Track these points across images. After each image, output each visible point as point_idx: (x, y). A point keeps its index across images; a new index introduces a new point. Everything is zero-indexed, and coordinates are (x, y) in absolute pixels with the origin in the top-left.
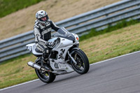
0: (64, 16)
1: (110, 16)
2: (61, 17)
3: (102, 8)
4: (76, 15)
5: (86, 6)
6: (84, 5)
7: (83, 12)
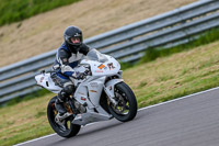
0: (15, 56)
2: (10, 58)
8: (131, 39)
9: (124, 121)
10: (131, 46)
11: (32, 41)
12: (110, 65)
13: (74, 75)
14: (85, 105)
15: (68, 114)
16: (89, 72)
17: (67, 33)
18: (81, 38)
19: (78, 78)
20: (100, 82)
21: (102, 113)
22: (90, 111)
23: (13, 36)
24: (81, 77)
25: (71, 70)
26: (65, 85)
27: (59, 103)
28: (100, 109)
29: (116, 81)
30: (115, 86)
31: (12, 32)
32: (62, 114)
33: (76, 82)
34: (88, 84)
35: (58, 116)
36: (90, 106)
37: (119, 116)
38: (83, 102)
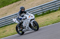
1: (43, 9)
3: (40, 5)
4: (29, 8)
5: (33, 4)
6: (32, 4)
7: (32, 7)
8: (55, 4)
9: (36, 31)
10: (56, 6)
11: (28, 5)
12: (32, 16)
13: (22, 19)
14: (25, 27)
15: (21, 29)
16: (26, 18)
17: (21, 8)
18: (24, 10)
19: (23, 20)
20: (29, 21)
21: (30, 29)
22: (27, 28)
23: (23, 3)
24: (24, 19)
25: (22, 18)
26: (20, 21)
27: (19, 26)
28: (29, 28)
29: (33, 21)
30: (33, 22)
31: (23, 2)
32: (19, 29)
33: (23, 21)
34: (26, 21)
35: (18, 29)
36: (27, 27)
37: (34, 30)
38: (25, 26)
